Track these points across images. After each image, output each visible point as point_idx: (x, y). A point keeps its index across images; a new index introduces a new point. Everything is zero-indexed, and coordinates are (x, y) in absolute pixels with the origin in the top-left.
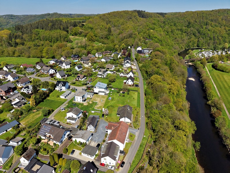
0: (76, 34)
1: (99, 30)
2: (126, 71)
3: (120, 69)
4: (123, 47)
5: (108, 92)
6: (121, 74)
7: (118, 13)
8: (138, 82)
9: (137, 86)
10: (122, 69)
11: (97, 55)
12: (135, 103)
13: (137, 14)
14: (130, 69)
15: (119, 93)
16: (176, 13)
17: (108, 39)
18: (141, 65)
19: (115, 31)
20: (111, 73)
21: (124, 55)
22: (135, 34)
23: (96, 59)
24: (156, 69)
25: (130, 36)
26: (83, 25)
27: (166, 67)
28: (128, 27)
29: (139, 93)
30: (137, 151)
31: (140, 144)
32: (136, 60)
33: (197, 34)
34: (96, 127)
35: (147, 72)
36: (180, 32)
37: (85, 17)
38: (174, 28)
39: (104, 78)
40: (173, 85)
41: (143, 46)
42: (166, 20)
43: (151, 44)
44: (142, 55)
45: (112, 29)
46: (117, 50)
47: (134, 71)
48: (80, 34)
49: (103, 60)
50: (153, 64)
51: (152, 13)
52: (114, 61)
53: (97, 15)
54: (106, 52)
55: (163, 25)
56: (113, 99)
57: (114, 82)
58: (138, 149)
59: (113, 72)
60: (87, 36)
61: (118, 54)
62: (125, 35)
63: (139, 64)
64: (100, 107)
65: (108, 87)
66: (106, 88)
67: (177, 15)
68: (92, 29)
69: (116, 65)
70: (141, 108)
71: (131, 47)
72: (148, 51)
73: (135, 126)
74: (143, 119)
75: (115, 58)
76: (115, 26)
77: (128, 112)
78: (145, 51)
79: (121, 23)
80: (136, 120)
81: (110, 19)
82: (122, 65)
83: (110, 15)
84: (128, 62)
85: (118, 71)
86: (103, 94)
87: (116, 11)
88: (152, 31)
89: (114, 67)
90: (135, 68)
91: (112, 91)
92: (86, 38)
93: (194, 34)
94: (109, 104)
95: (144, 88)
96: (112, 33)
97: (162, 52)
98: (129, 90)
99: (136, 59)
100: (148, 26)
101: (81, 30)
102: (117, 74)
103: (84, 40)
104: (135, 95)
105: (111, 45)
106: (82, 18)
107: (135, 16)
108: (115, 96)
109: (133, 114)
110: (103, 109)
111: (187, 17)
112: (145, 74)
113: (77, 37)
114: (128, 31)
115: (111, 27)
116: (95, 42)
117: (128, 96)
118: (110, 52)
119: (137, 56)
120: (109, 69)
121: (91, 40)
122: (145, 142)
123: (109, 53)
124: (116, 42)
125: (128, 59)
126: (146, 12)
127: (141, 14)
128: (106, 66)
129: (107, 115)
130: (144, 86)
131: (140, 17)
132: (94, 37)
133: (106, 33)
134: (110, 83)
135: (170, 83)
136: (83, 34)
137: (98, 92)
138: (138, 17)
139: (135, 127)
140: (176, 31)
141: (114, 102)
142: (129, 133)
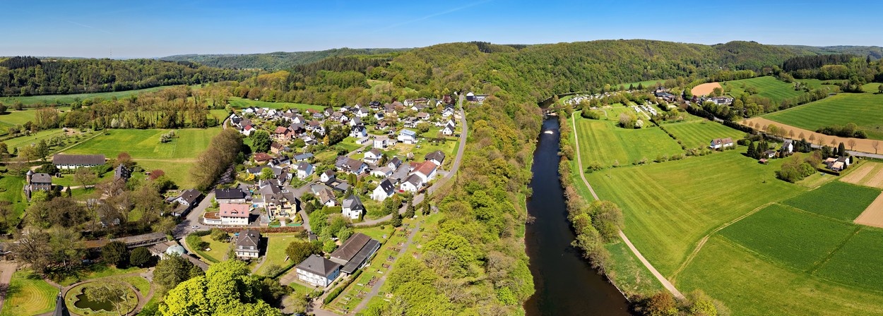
0: (376, 77)
1: (412, 71)
2: (445, 119)
3: (438, 119)
4: (445, 93)
6: (438, 124)
7: (446, 47)
8: (460, 133)
9: (457, 136)
11: (406, 103)
13: (477, 47)
16: (540, 46)
17: (426, 83)
18: (467, 114)
21: (447, 102)
22: (467, 76)
23: (405, 108)
25: (459, 78)
26: (389, 64)
28: (458, 66)
29: (458, 143)
32: (464, 109)
33: (568, 74)
36: (543, 72)
37: (392, 54)
38: (533, 66)
39: (412, 128)
41: (476, 90)
42: (522, 55)
43: (489, 89)
44: (472, 102)
45: (434, 70)
46: (436, 97)
48: (383, 77)
49: (414, 108)
50: (482, 110)
51: (501, 46)
52: (430, 110)
53: (411, 50)
54: (420, 99)
55: (515, 63)
56: (422, 148)
57: (427, 131)
60: (393, 80)
61: (437, 101)
62: (451, 77)
64: (405, 153)
68: (401, 69)
69: (432, 114)
71: (459, 94)
72: (483, 97)
75: (433, 106)
76: (439, 66)
78: (478, 97)
79: (449, 61)
81: (431, 55)
82: (441, 114)
83: (433, 50)
84: (449, 110)
85: (435, 120)
87: (442, 43)
88: (495, 70)
89: (428, 115)
90: (460, 117)
92: (392, 83)
93: (563, 74)
96: (434, 76)
99: (462, 107)
100: (488, 64)
101: (384, 71)
102: (432, 123)
103: (388, 85)
104: (453, 145)
105: (428, 90)
106: (388, 54)
107: (473, 51)
113: (377, 81)
115: (432, 66)
116: (404, 87)
118: (425, 99)
119: (465, 102)
120: (421, 118)
121: (400, 85)
123: (424, 101)
124: (437, 86)
125: (450, 107)
126: (491, 44)
127: (483, 47)
128: (418, 114)
131: (482, 51)
132: (404, 81)
133: (423, 75)
136: (387, 77)
137: (403, 141)
138: (479, 52)
140: (536, 71)
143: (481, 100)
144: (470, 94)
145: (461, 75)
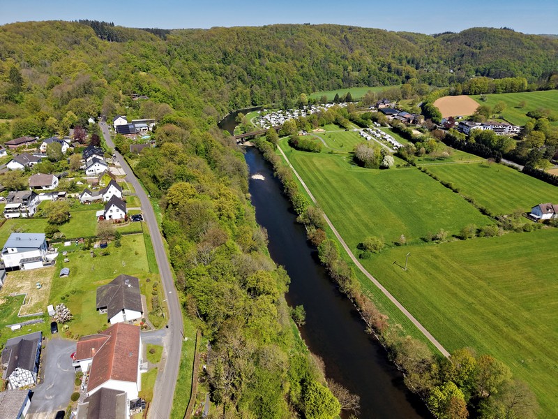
2: (98, 184)
3: (79, 183)
4: (71, 123)
5: (52, 256)
6: (84, 196)
7: (33, 28)
8: (139, 209)
9: (137, 218)
10: (84, 182)
12: (142, 264)
13: (91, 30)
14: (107, 178)
15: (91, 250)
16: (190, 32)
17: (17, 102)
18: (134, 163)
19: (34, 77)
20: (51, 198)
21: (81, 142)
22: (99, 85)
24: (176, 168)
25: (87, 90)
27: (199, 160)
28: (74, 66)
29: (147, 237)
30: (175, 382)
31: (179, 363)
32: (120, 152)
33: (247, 79)
34: (37, 367)
35: (154, 178)
36: (211, 76)
38: (195, 65)
39: (29, 217)
40: (223, 199)
41: (128, 113)
42: (173, 47)
43: (149, 108)
44: (134, 138)
45: (24, 73)
46: (54, 132)
47: (119, 181)
49: (14, 165)
50: (166, 155)
51: (132, 30)
52: (54, 163)
54: (19, 140)
55: (167, 59)
56: (74, 272)
57: (68, 221)
58: (177, 377)
59: (56, 196)
61: (61, 142)
62: (69, 88)
63: (130, 161)
64: (38, 306)
65: (51, 242)
66: (46, 245)
67: (195, 36)
69: (61, 173)
70: (161, 273)
71: (96, 120)
72: (145, 125)
73: (156, 322)
74: (171, 298)
75: (55, 155)
76: (30, 64)
77: (128, 294)
78: (136, 125)
79: (48, 56)
80: (156, 307)
81: (7, 43)
82: (82, 171)
83: (8, 33)
84: (95, 160)
85: (73, 188)
86: (39, 265)
88: (143, 74)
89: (55, 179)
90: (121, 172)
91: (67, 249)
93: (240, 78)
94: (67, 289)
95: (157, 219)
96: (28, 85)
97: (181, 125)
98: (117, 236)
99: (117, 149)
100: (129, 62)
102: (70, 197)
104: (139, 244)
105: (31, 119)
107: (87, 37)
108: (78, 262)
109: (145, 294)
110: (50, 308)
111: (217, 40)
112: (152, 185)
114: (78, 77)
115: (17, 66)
117: (120, 250)
118: (31, 138)
119: (119, 141)
120: (40, 187)
122: (190, 352)
123: (29, 144)
124: (46, 109)
125: (94, 153)
126: (115, 25)
127: (103, 31)
128: (30, 181)
129: (67, 321)
130: (157, 215)
131: (102, 38)
133: (4, 85)
134: (55, 227)
135: (216, 194)
137: (19, 265)
138: (97, 39)
139: (157, 326)
140: (200, 72)
141: (81, 277)
142: (144, 348)
143: (144, 132)
144: (121, 121)
145: (90, 85)
